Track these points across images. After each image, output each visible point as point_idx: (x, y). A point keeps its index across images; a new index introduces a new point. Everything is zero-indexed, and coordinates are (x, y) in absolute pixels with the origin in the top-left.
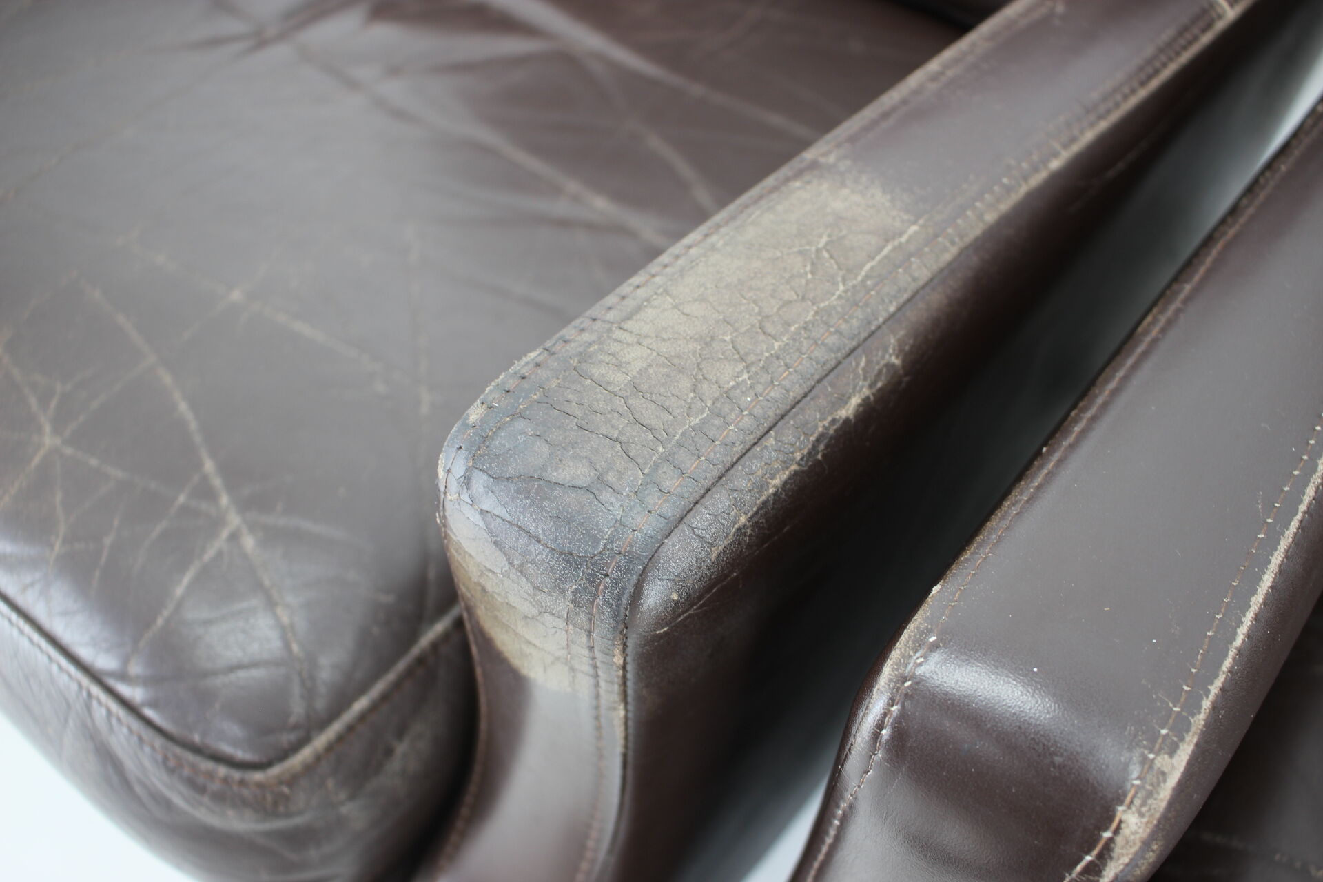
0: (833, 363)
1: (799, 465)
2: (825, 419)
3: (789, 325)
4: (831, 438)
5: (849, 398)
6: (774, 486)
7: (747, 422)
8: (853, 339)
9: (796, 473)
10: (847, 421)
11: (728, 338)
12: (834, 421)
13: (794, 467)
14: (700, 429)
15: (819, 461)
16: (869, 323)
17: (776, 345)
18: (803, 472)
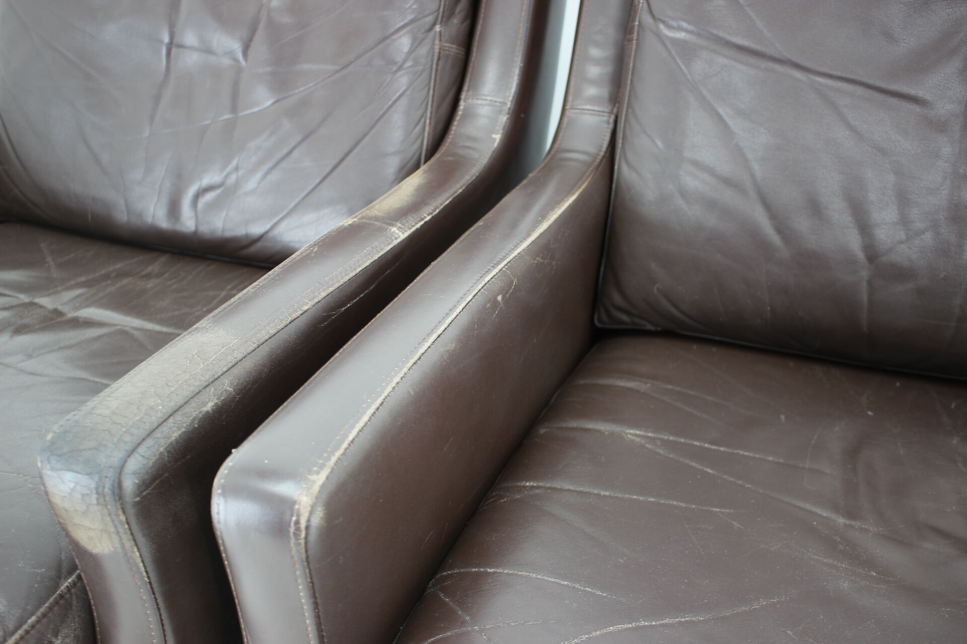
0: (198, 391)
1: (186, 428)
2: (196, 411)
3: (178, 381)
4: (201, 418)
5: (207, 403)
6: (175, 436)
7: (160, 414)
8: (206, 382)
9: (185, 432)
10: (207, 412)
11: (152, 390)
12: (200, 412)
13: (183, 429)
14: (140, 420)
15: (196, 427)
16: (214, 375)
17: (172, 389)
18: (189, 431)
